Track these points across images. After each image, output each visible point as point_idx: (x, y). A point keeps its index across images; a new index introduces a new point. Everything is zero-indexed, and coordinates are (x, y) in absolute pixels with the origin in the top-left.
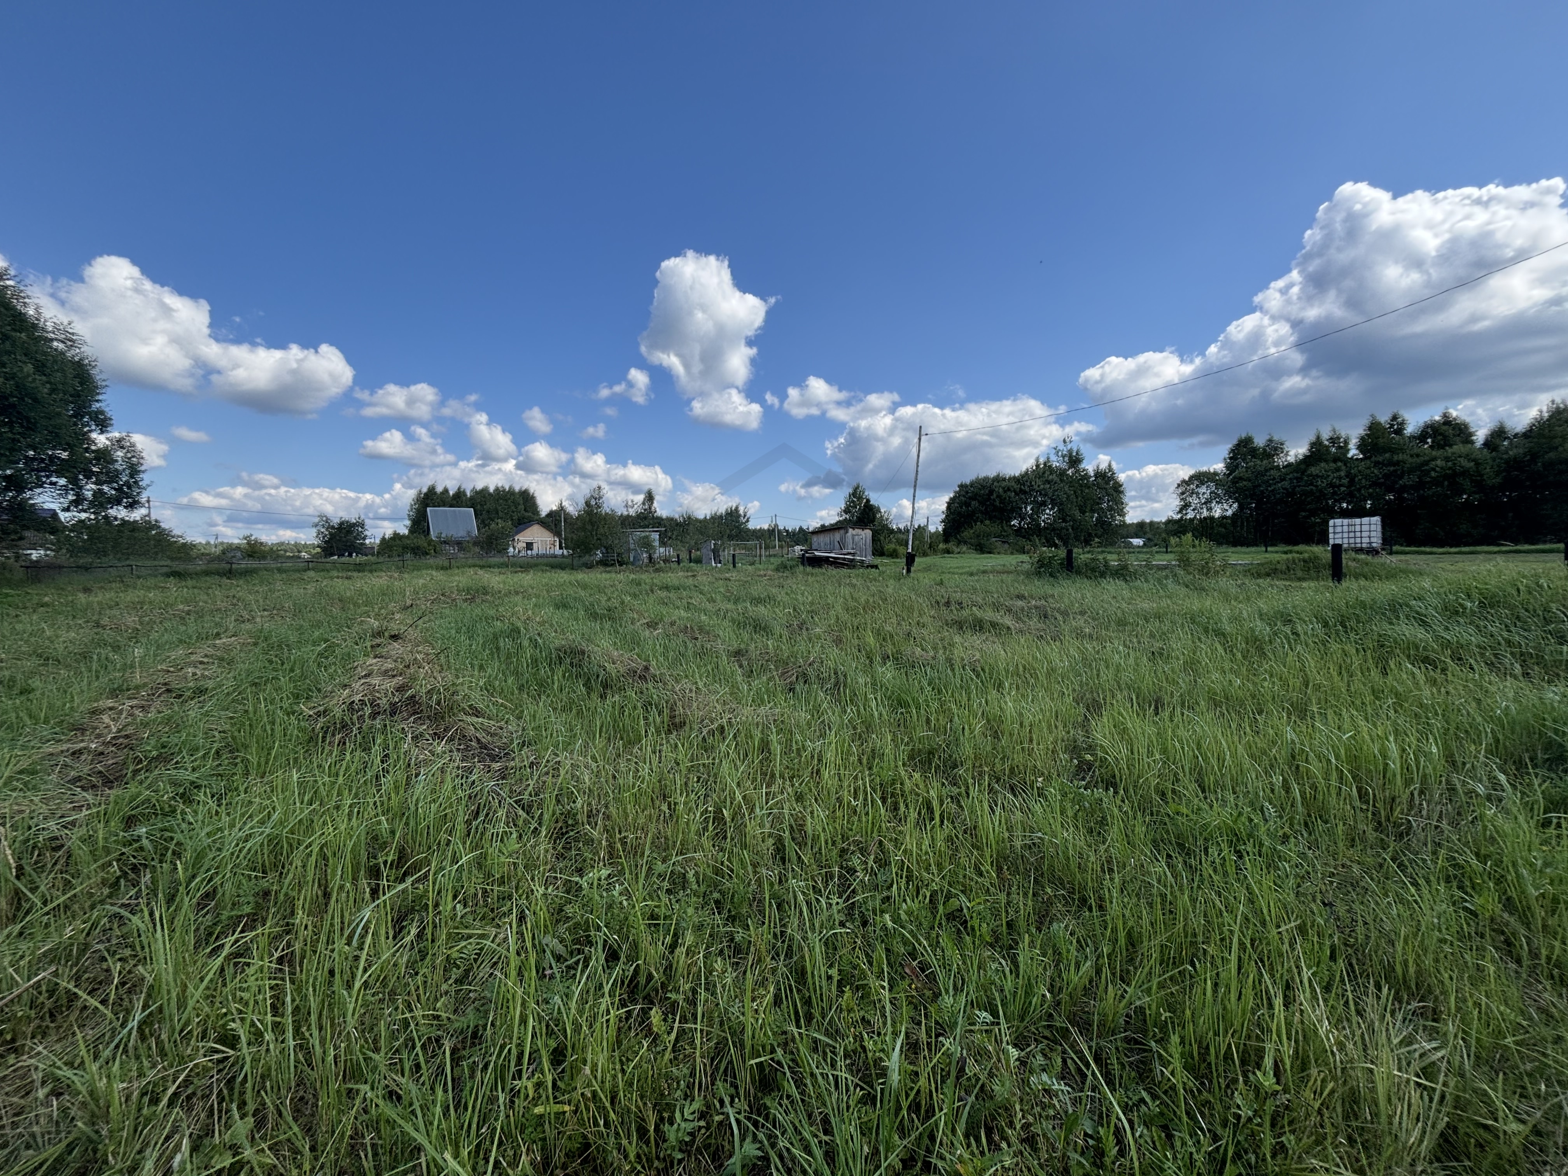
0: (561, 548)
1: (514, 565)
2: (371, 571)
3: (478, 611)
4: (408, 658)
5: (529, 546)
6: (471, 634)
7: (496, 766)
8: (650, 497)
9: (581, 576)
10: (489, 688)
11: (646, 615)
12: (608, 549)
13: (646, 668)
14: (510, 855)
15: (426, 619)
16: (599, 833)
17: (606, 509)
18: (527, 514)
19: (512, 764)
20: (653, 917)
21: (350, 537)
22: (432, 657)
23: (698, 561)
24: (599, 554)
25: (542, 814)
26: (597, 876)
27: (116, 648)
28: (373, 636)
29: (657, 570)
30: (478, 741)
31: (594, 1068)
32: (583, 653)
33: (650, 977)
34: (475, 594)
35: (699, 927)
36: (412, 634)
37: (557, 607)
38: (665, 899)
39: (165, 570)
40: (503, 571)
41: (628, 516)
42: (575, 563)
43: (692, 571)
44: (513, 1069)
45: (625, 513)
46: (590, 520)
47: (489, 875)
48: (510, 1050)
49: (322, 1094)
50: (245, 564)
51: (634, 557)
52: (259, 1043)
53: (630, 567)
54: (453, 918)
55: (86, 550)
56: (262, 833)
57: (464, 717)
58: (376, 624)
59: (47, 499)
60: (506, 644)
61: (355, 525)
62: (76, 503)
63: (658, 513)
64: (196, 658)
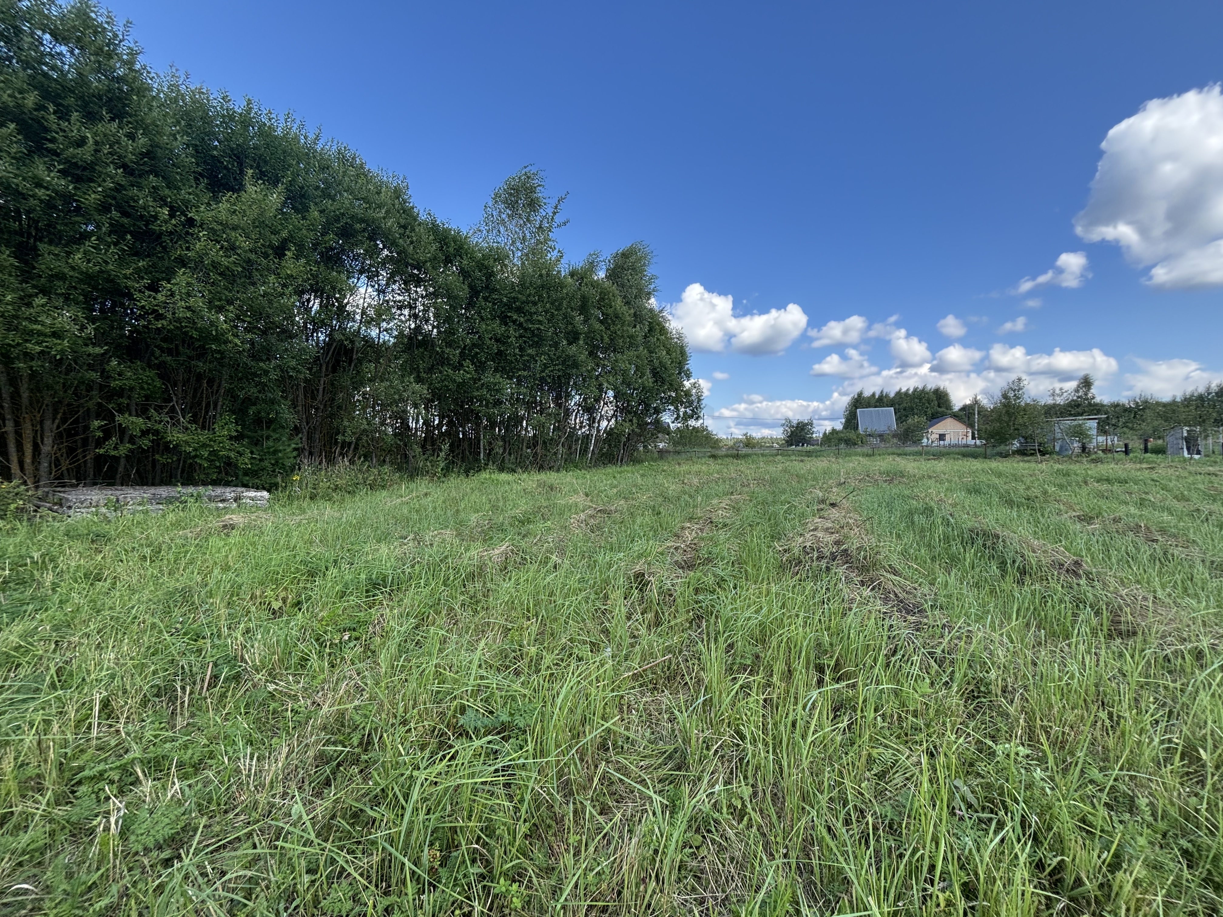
0: (973, 438)
1: (927, 453)
2: (816, 457)
3: (896, 490)
4: (843, 522)
5: (942, 437)
6: (890, 508)
7: (912, 619)
8: (1086, 383)
9: (995, 464)
10: (904, 553)
11: (1077, 507)
12: (1028, 439)
13: (1077, 564)
14: (923, 696)
15: (855, 493)
16: (1016, 711)
17: (1026, 399)
18: (940, 410)
19: (925, 620)
20: (1084, 821)
21: (803, 433)
22: (859, 523)
23: (1160, 451)
24: (1016, 445)
25: (953, 672)
26: (1014, 750)
27: (690, 496)
28: (818, 502)
29: (1095, 461)
30: (896, 595)
32: (998, 537)
34: (892, 476)
35: (1156, 866)
36: (846, 503)
37: (969, 492)
39: (709, 454)
40: (918, 458)
41: (1054, 406)
42: (989, 451)
43: (1149, 462)
44: (925, 873)
45: (1050, 402)
46: (1007, 412)
47: (904, 705)
48: (923, 855)
49: (788, 800)
50: (745, 451)
51: (1061, 447)
52: (756, 746)
53: (1056, 457)
54: (875, 726)
55: (679, 443)
56: (757, 618)
57: (885, 573)
58: (821, 494)
59: (667, 418)
60: (920, 520)
61: (807, 424)
62: (677, 419)
63: (1098, 400)
64: (723, 505)
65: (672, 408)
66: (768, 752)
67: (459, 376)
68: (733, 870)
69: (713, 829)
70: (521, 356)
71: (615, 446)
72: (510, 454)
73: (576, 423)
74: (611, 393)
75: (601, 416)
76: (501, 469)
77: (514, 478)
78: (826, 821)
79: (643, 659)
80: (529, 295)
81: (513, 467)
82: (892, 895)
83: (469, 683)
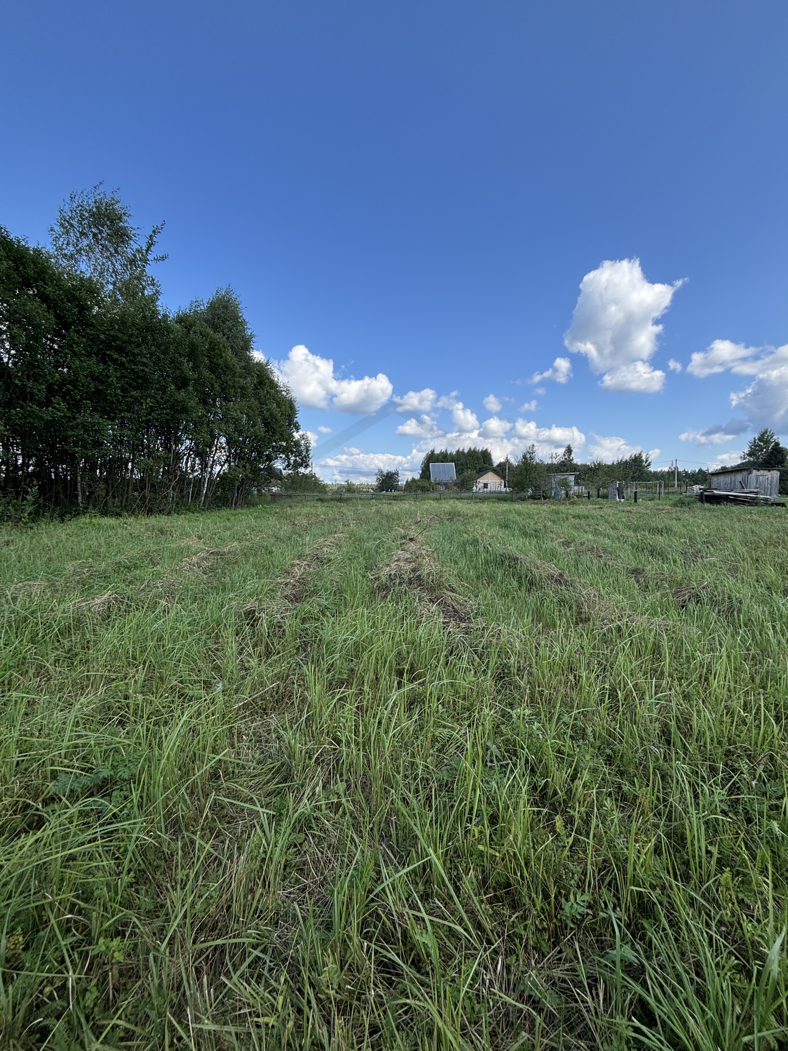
0: (505, 486)
1: (476, 498)
2: (401, 500)
3: (454, 527)
4: (418, 553)
5: (486, 486)
6: (451, 541)
7: (463, 625)
8: (569, 450)
9: (518, 506)
10: (459, 576)
11: (562, 536)
12: (537, 488)
13: (561, 575)
14: (469, 683)
15: (427, 530)
16: (525, 683)
17: (537, 460)
18: (485, 465)
19: (472, 625)
20: (559, 751)
21: (392, 481)
22: (430, 553)
23: (605, 497)
24: (530, 492)
25: (489, 661)
26: (522, 712)
27: (300, 535)
28: (401, 538)
29: (573, 503)
30: (453, 607)
31: (516, 837)
32: (517, 559)
33: (555, 793)
34: (453, 516)
35: (594, 770)
36: (420, 538)
37: (501, 527)
38: (569, 742)
39: (317, 498)
40: (470, 501)
41: (552, 465)
42: (514, 497)
43: (599, 504)
44: (467, 815)
45: (550, 462)
46: (526, 468)
47: (457, 692)
48: (465, 804)
49: (374, 785)
50: (346, 495)
51: (555, 494)
52: (349, 747)
53: (552, 500)
54: (437, 712)
55: (290, 488)
56: (352, 639)
57: (446, 592)
58: (403, 531)
59: (279, 465)
60: (470, 549)
61: (393, 474)
62: (288, 466)
63: (575, 461)
64: (327, 543)
65: (284, 456)
66: (359, 750)
67: (47, 414)
68: (330, 855)
69: (314, 826)
70: (124, 397)
71: (229, 490)
72: (114, 497)
73: (187, 468)
74: (223, 440)
75: (214, 461)
76: (104, 513)
77: (118, 522)
78: (402, 794)
79: (253, 689)
80: (131, 336)
81: (118, 510)
82: (445, 839)
83: (63, 744)
